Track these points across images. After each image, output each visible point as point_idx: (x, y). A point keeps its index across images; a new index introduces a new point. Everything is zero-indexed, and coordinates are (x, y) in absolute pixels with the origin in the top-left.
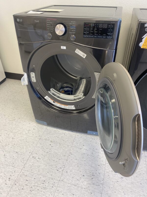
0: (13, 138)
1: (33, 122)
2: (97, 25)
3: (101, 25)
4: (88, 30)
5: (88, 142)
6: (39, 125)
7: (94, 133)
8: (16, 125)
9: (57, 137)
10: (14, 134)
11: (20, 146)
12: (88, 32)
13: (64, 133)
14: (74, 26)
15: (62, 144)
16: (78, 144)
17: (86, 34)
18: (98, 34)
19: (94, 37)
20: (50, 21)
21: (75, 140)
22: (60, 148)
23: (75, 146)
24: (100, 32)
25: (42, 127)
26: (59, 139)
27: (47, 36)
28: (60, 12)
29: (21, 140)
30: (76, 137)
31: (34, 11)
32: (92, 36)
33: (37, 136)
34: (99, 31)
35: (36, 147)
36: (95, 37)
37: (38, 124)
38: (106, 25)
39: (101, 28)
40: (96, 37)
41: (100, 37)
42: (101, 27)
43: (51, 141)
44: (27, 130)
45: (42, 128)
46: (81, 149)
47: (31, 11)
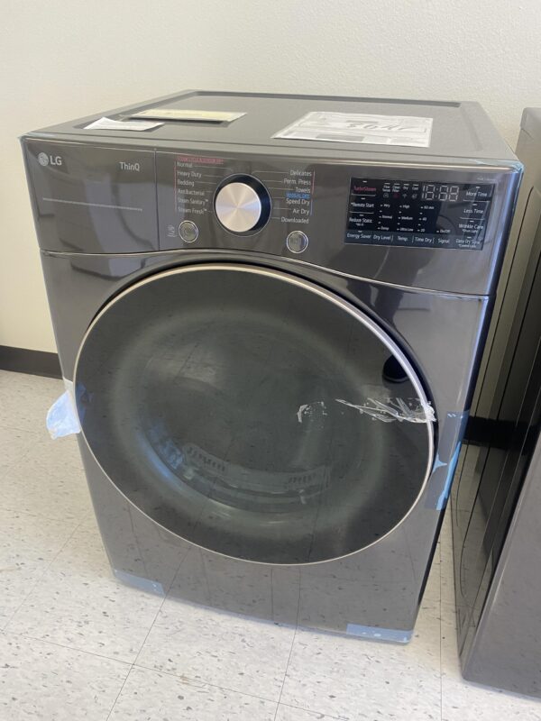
0: (7, 666)
1: (100, 576)
2: (410, 187)
3: (430, 189)
4: (370, 209)
5: (352, 677)
6: (129, 591)
7: (378, 635)
8: (23, 592)
9: (208, 657)
10: (14, 645)
11: (38, 709)
12: (367, 217)
13: (241, 635)
14: (302, 191)
15: (232, 694)
16: (308, 691)
17: (360, 228)
18: (416, 229)
19: (396, 238)
20: (191, 166)
21: (294, 669)
22: (227, 713)
23: (294, 704)
24: (425, 219)
25: (139, 604)
26: (220, 665)
27: (176, 233)
28: (230, 126)
29: (45, 677)
30: (295, 654)
31: (114, 117)
32: (388, 238)
33: (118, 649)
34: (422, 217)
35: (113, 714)
36: (400, 238)
37: (122, 588)
38: (454, 190)
39: (429, 203)
40: (405, 239)
41: (422, 240)
42: (429, 196)
43: (182, 677)
44: (72, 620)
45: (143, 605)
46: (323, 716)
47: (104, 119)
